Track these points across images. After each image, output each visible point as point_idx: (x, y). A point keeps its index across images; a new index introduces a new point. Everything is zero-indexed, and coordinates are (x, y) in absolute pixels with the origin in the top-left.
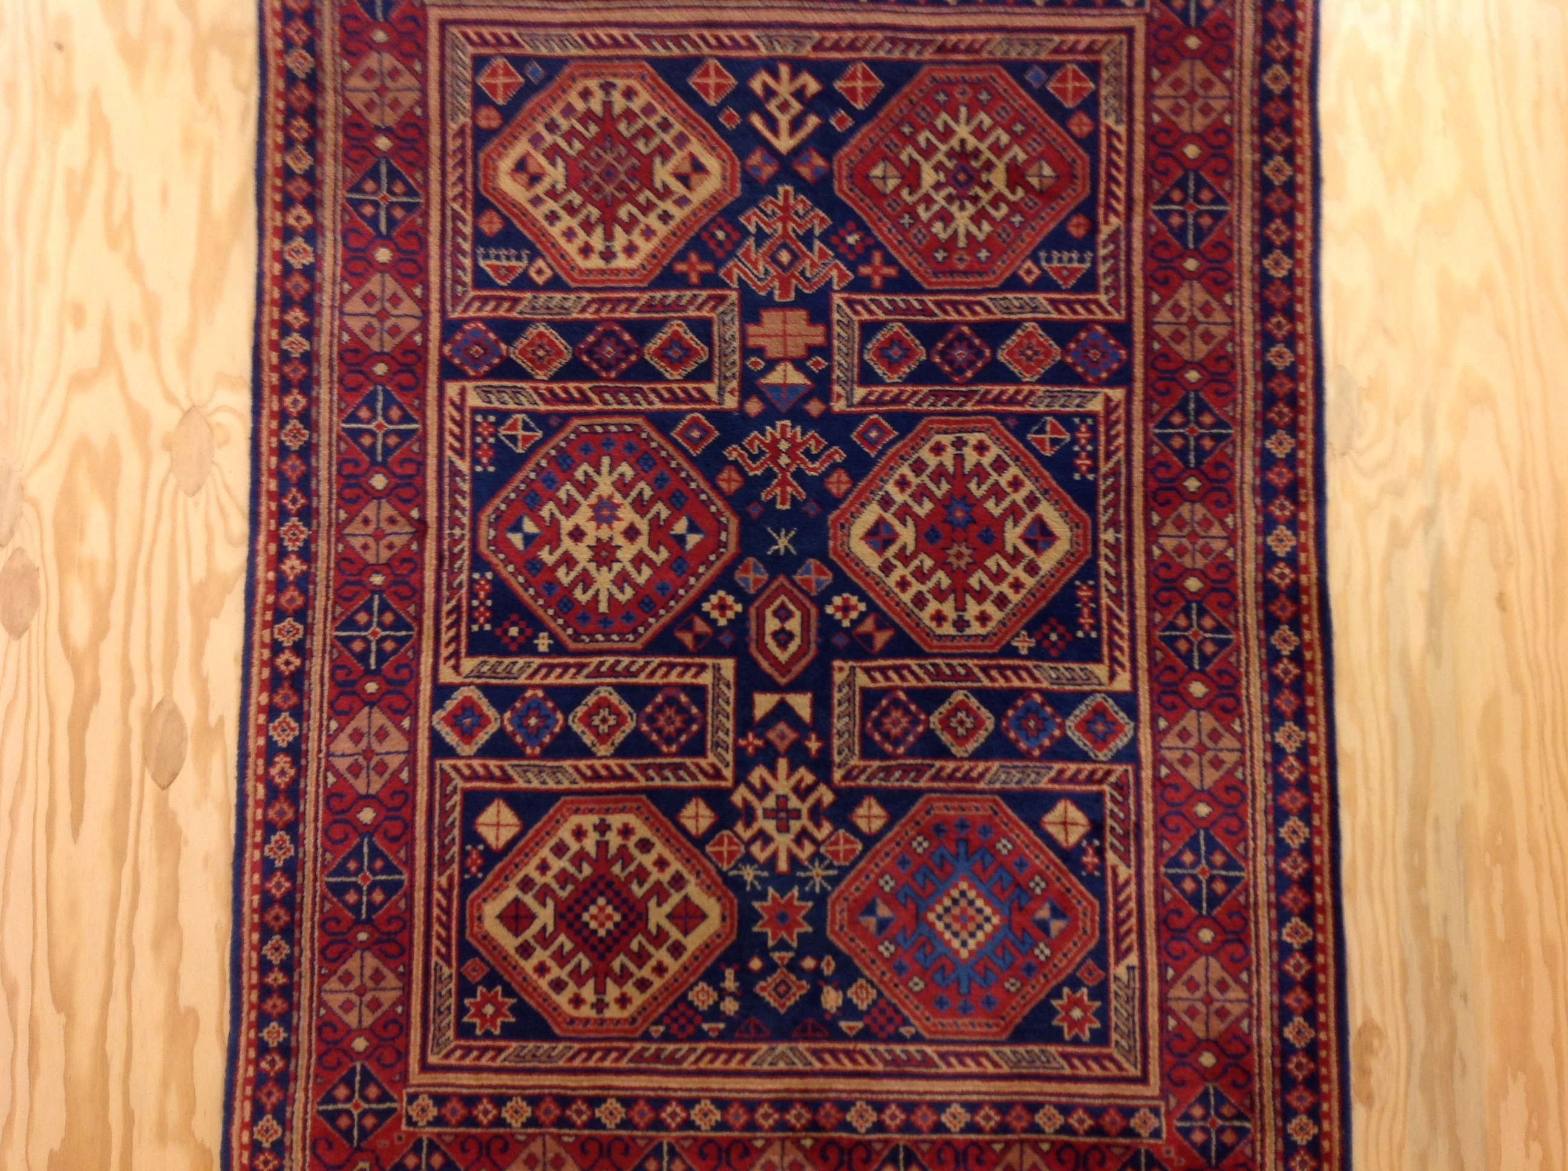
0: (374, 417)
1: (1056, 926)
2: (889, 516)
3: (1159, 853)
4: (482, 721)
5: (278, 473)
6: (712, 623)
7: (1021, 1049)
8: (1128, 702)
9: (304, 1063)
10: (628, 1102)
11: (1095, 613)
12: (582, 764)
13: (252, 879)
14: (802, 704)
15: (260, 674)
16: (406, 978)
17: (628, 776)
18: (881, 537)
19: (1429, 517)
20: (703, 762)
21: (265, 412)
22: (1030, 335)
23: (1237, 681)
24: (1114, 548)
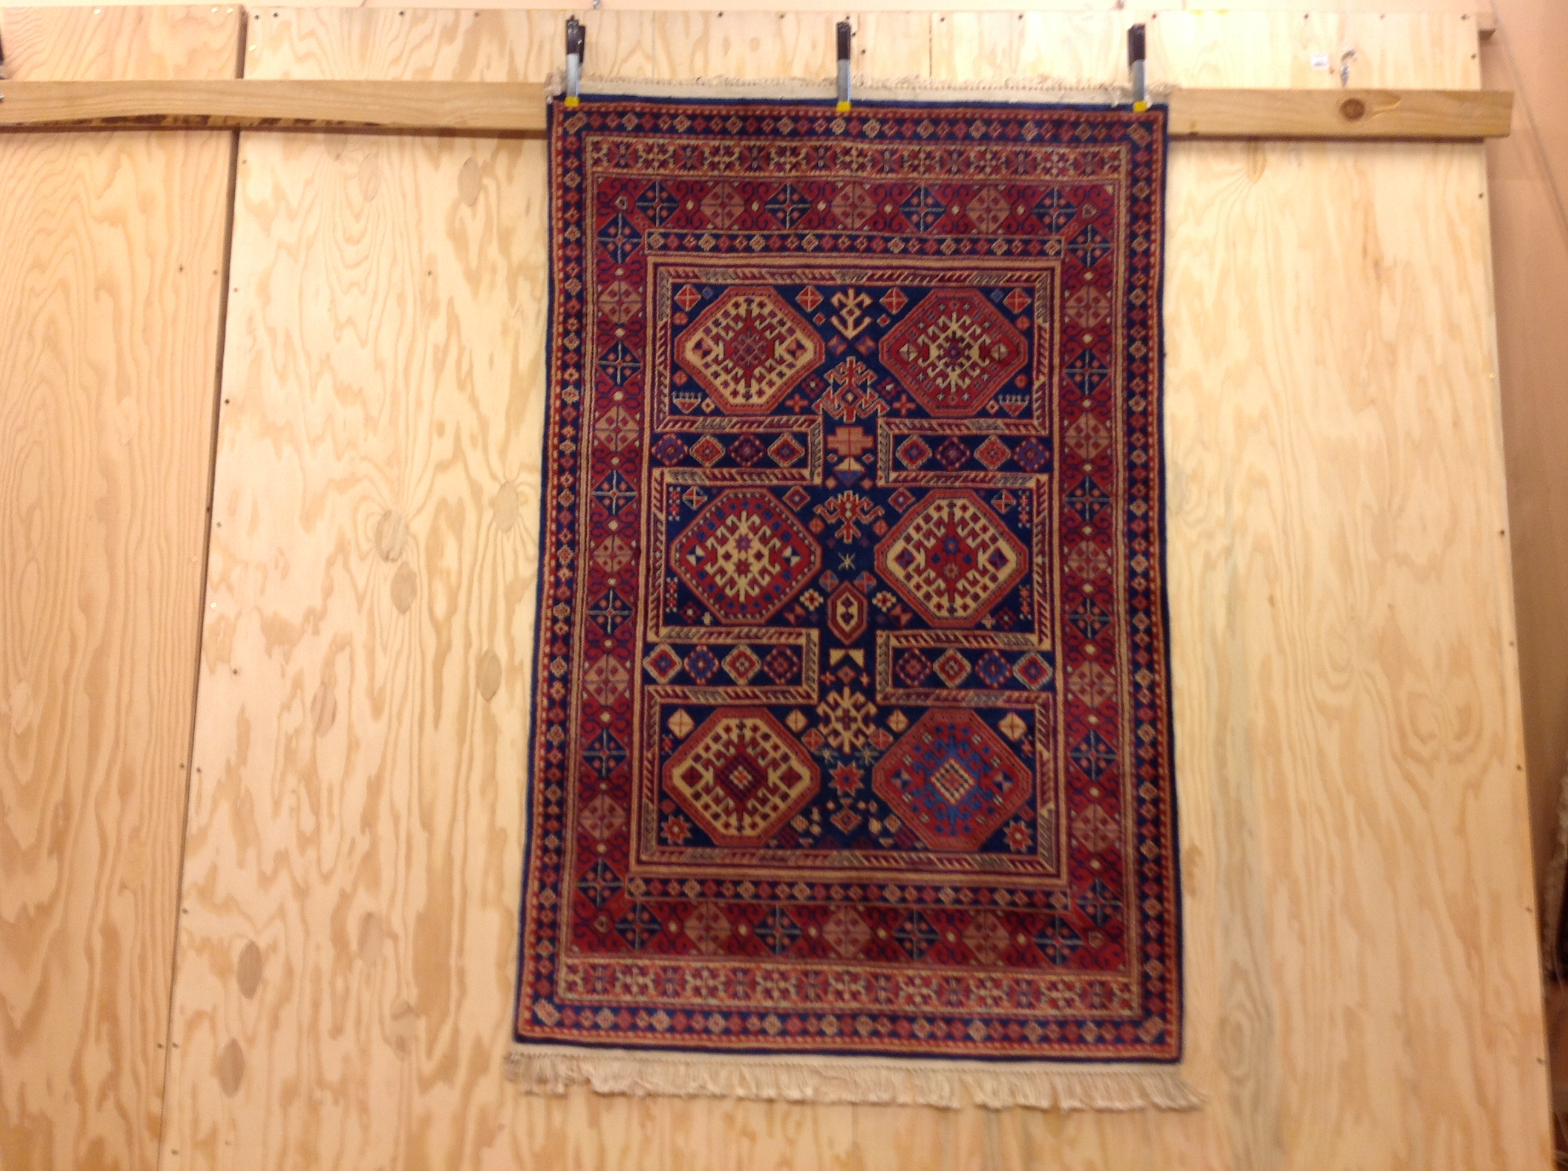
0: (611, 488)
1: (1006, 786)
2: (910, 548)
3: (1067, 743)
4: (672, 664)
5: (557, 521)
6: (805, 608)
7: (985, 857)
8: (1050, 657)
9: (569, 859)
10: (756, 884)
11: (1031, 605)
12: (730, 690)
13: (540, 752)
14: (858, 656)
15: (545, 635)
16: (628, 811)
17: (756, 697)
18: (904, 559)
19: (1228, 551)
20: (800, 690)
21: (550, 486)
22: (993, 443)
23: (1113, 645)
24: (1042, 567)
